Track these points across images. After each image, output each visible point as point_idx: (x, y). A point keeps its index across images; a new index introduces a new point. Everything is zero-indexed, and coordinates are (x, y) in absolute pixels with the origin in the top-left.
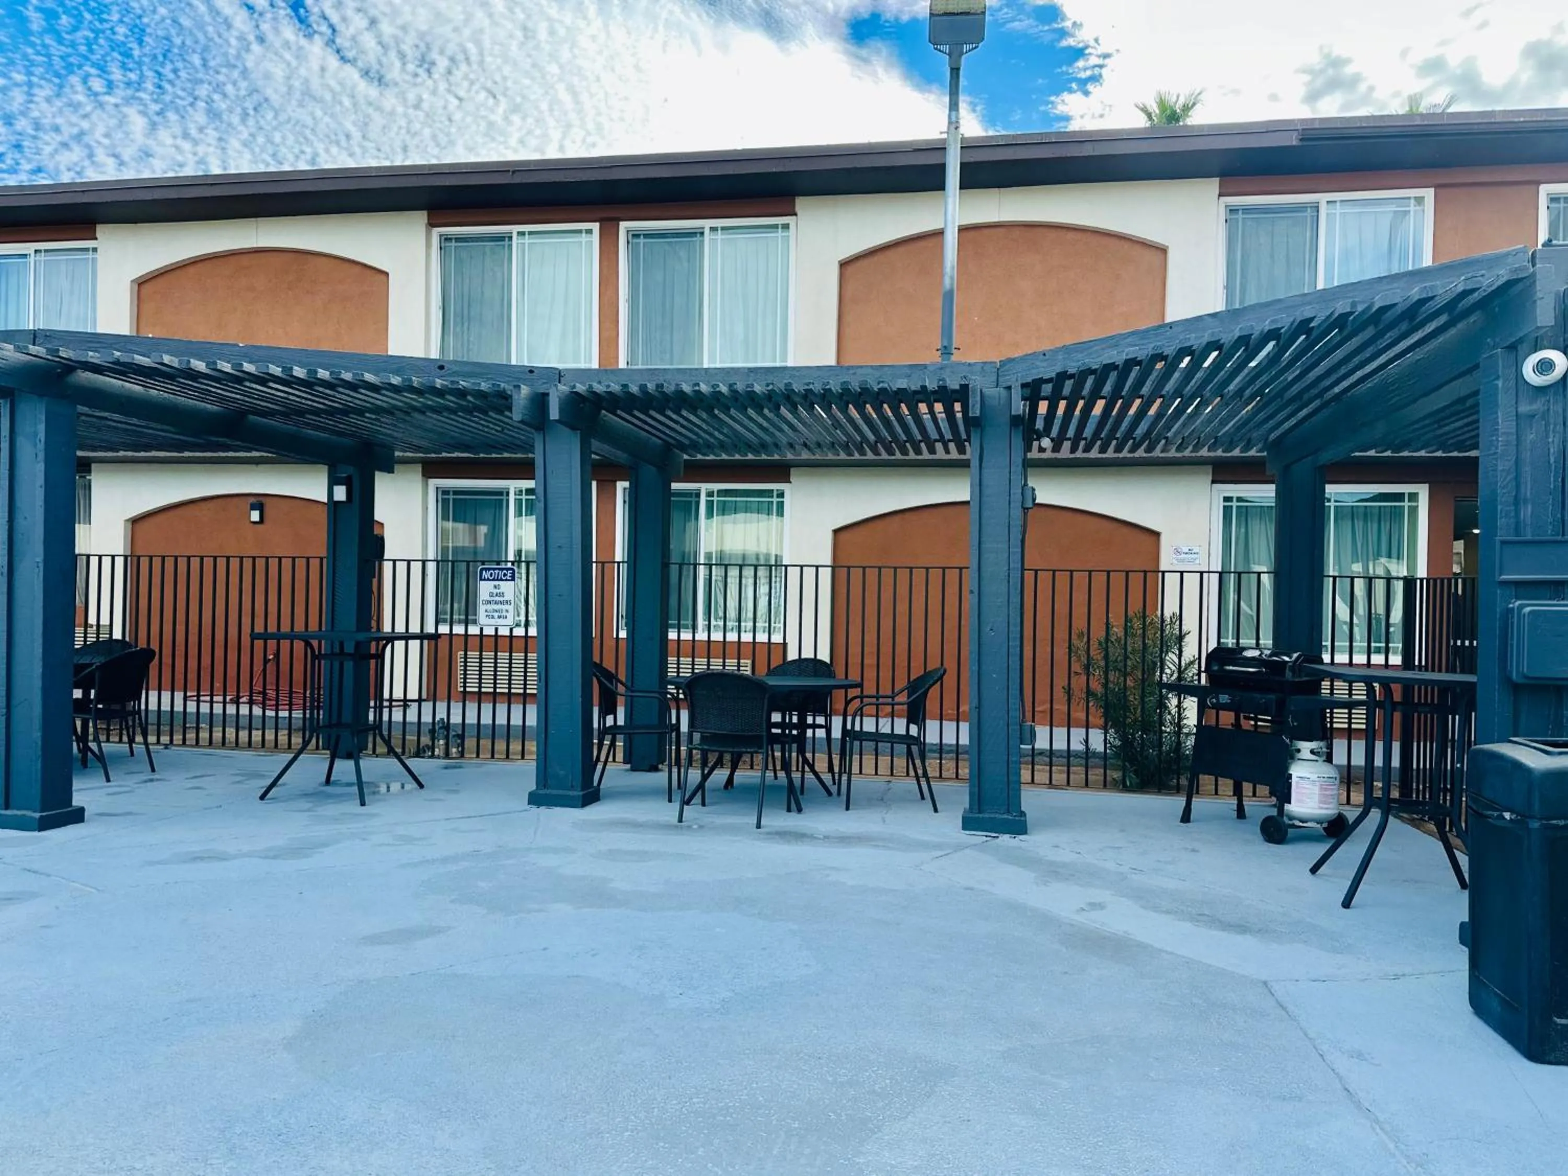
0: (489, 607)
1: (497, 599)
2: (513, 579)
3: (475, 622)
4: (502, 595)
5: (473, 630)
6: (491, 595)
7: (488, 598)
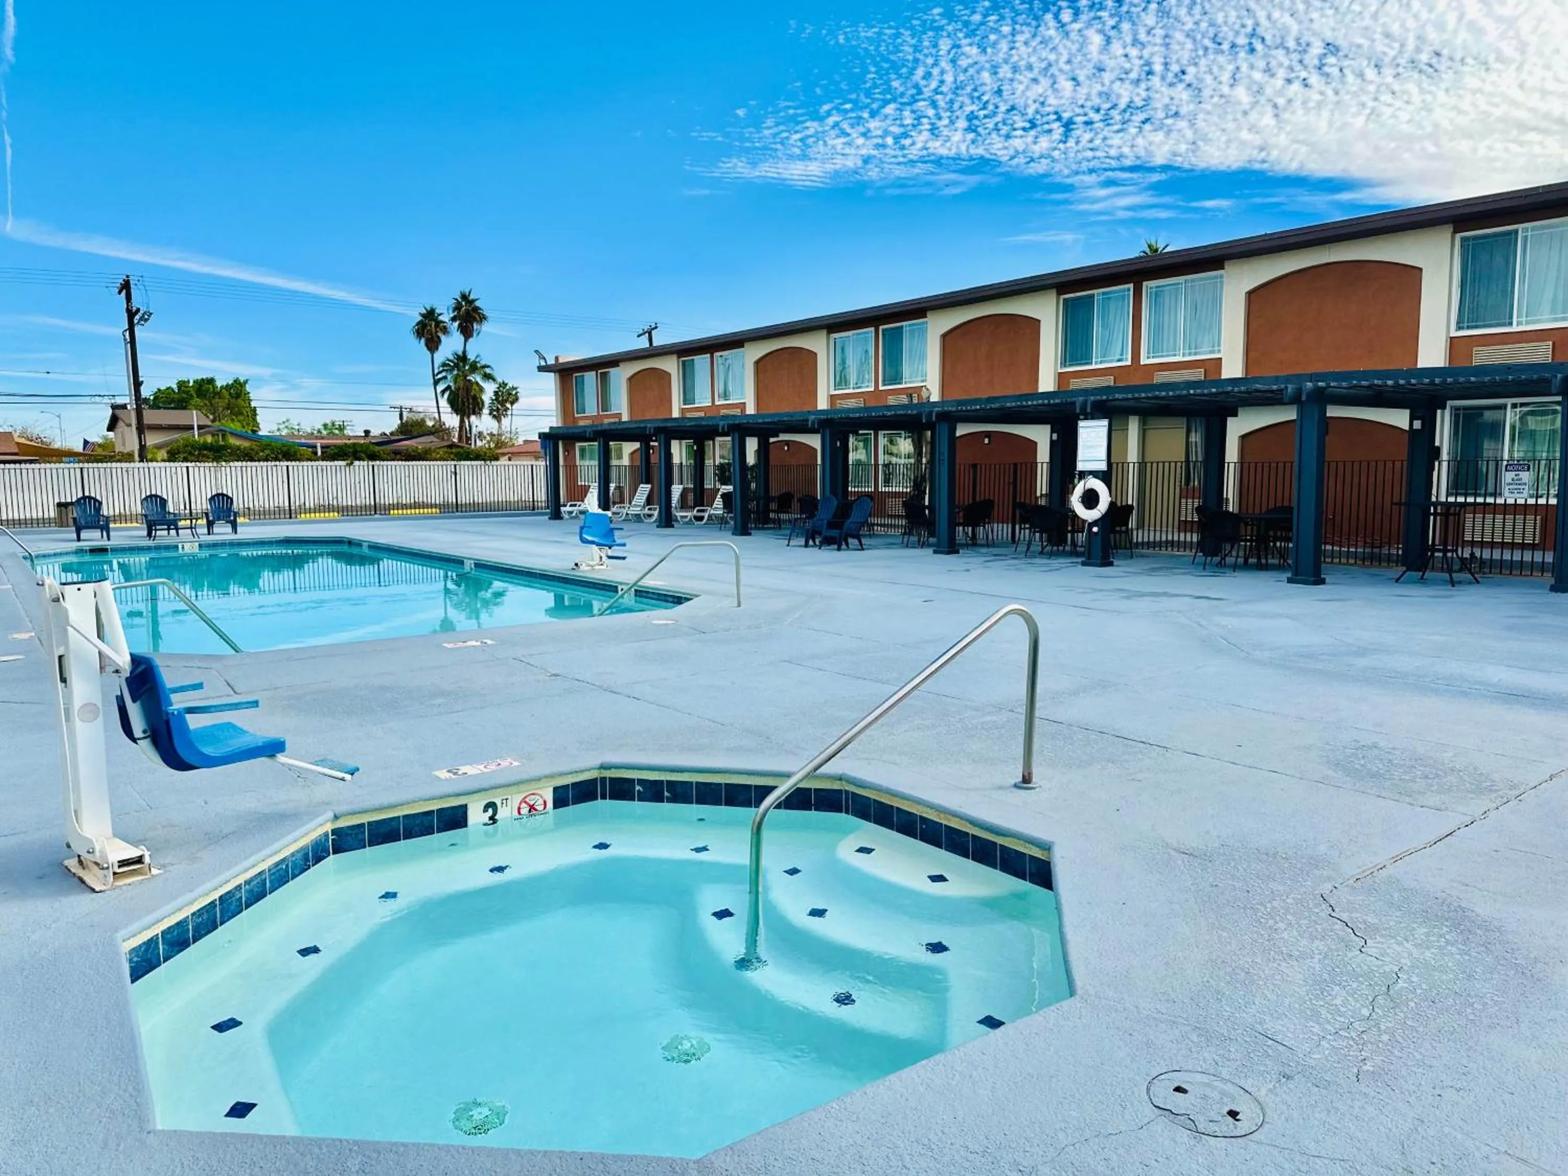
0: (1511, 487)
1: (1517, 482)
2: (1528, 470)
3: (1500, 494)
4: (1521, 479)
5: (1500, 501)
6: (1513, 480)
7: (1510, 481)
